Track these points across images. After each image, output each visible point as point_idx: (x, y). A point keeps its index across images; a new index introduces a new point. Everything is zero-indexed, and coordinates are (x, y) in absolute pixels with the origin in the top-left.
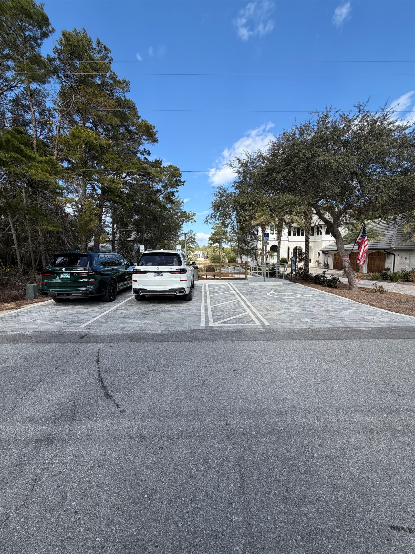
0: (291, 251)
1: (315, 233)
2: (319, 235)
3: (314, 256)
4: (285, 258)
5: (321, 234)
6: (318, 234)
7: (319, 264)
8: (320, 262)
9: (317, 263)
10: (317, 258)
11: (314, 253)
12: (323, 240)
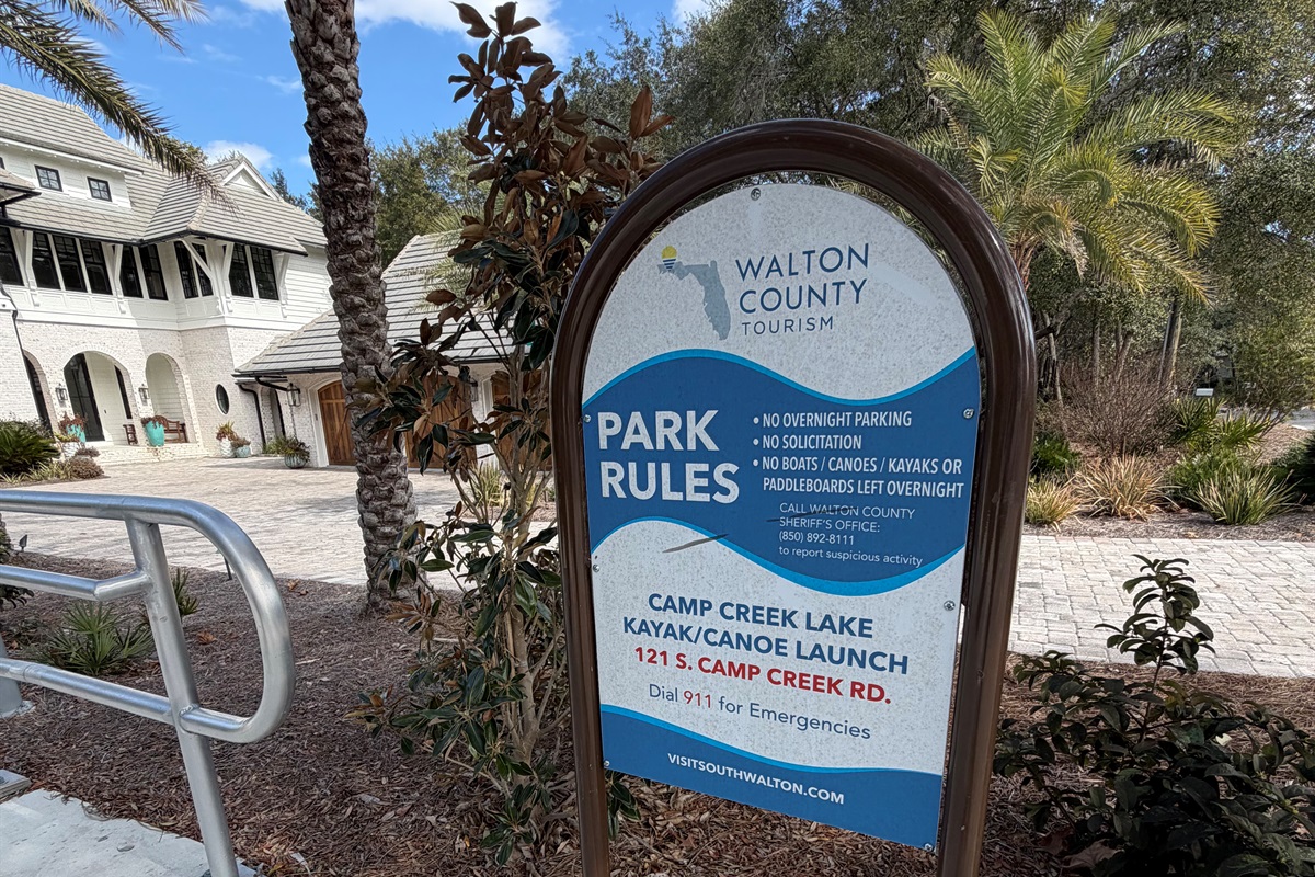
0: (54, 379)
1: (174, 284)
2: (201, 300)
3: (198, 406)
4: (24, 425)
5: (208, 291)
6: (191, 292)
7: (238, 444)
8: (239, 434)
9: (226, 443)
10: (220, 419)
11: (195, 392)
12: (228, 322)
